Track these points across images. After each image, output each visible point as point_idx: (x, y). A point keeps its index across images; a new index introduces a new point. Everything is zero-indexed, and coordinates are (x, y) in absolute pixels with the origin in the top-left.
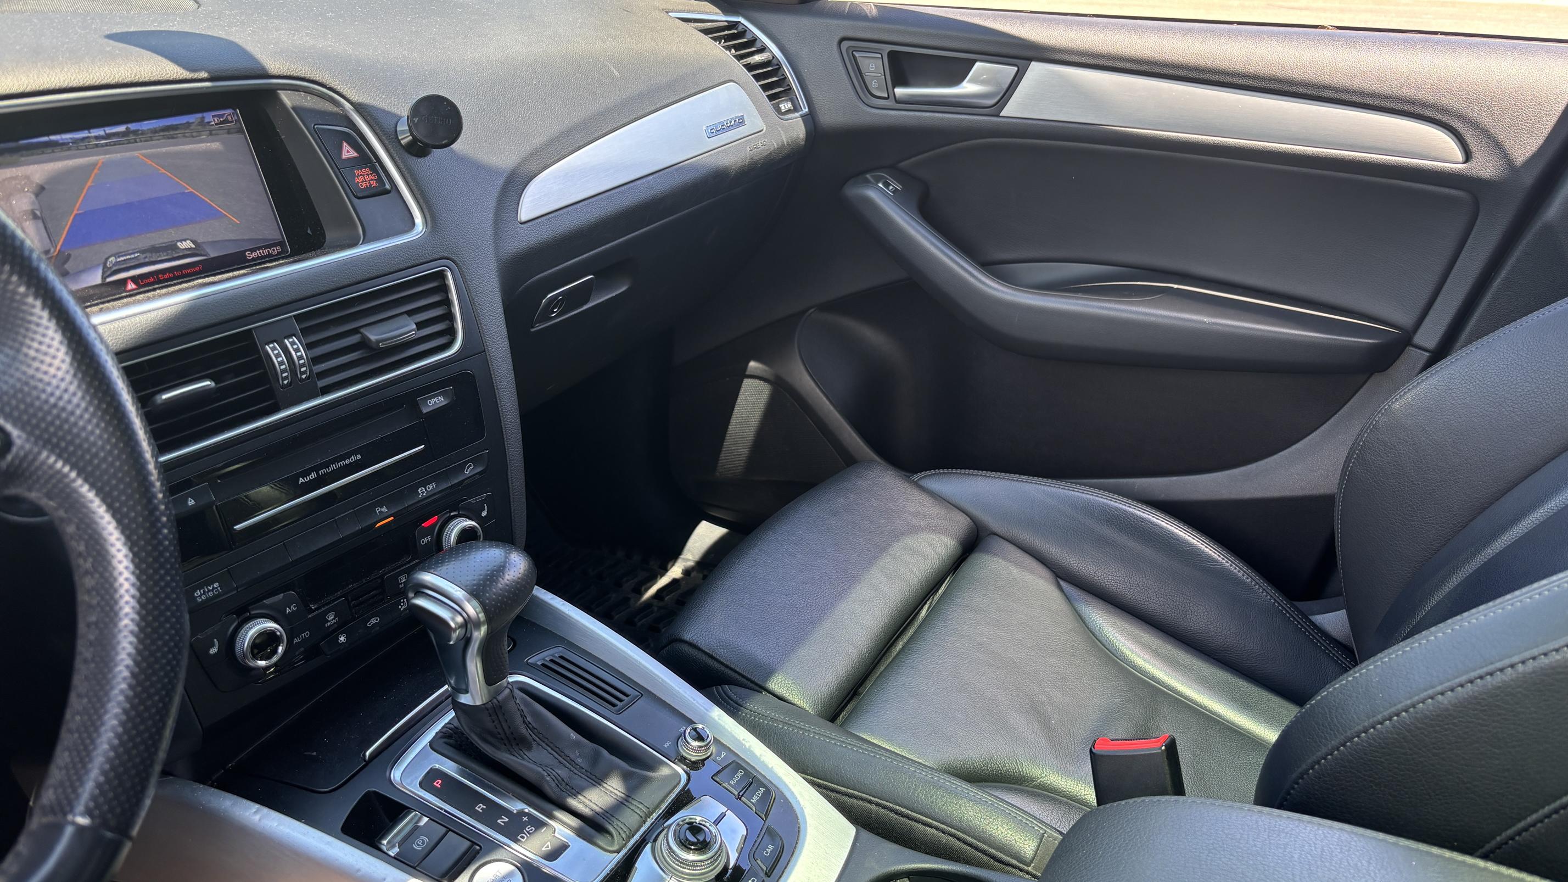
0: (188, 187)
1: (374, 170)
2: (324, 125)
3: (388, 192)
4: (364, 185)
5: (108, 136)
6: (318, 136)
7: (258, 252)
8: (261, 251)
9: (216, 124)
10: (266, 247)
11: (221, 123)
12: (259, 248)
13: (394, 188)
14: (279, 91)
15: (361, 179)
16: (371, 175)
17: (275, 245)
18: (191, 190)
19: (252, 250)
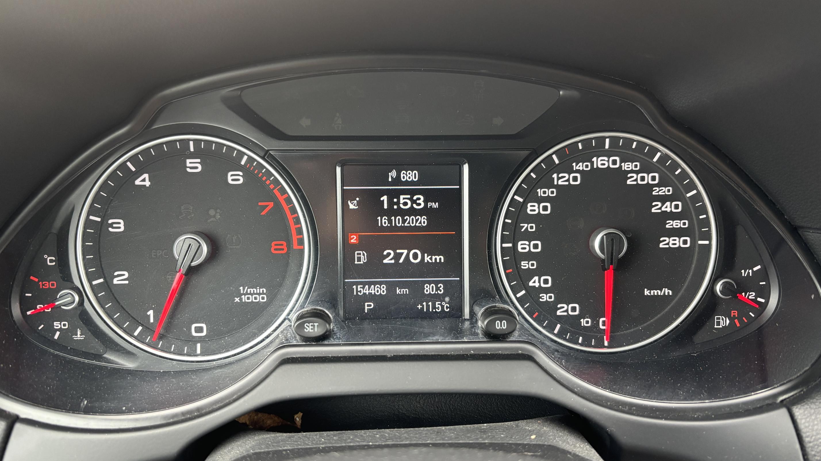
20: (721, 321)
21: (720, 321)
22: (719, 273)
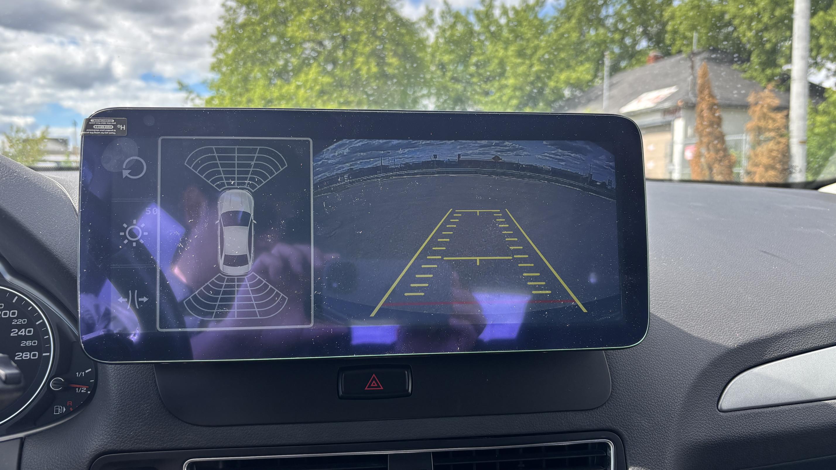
21: (58, 409)
22: (54, 374)
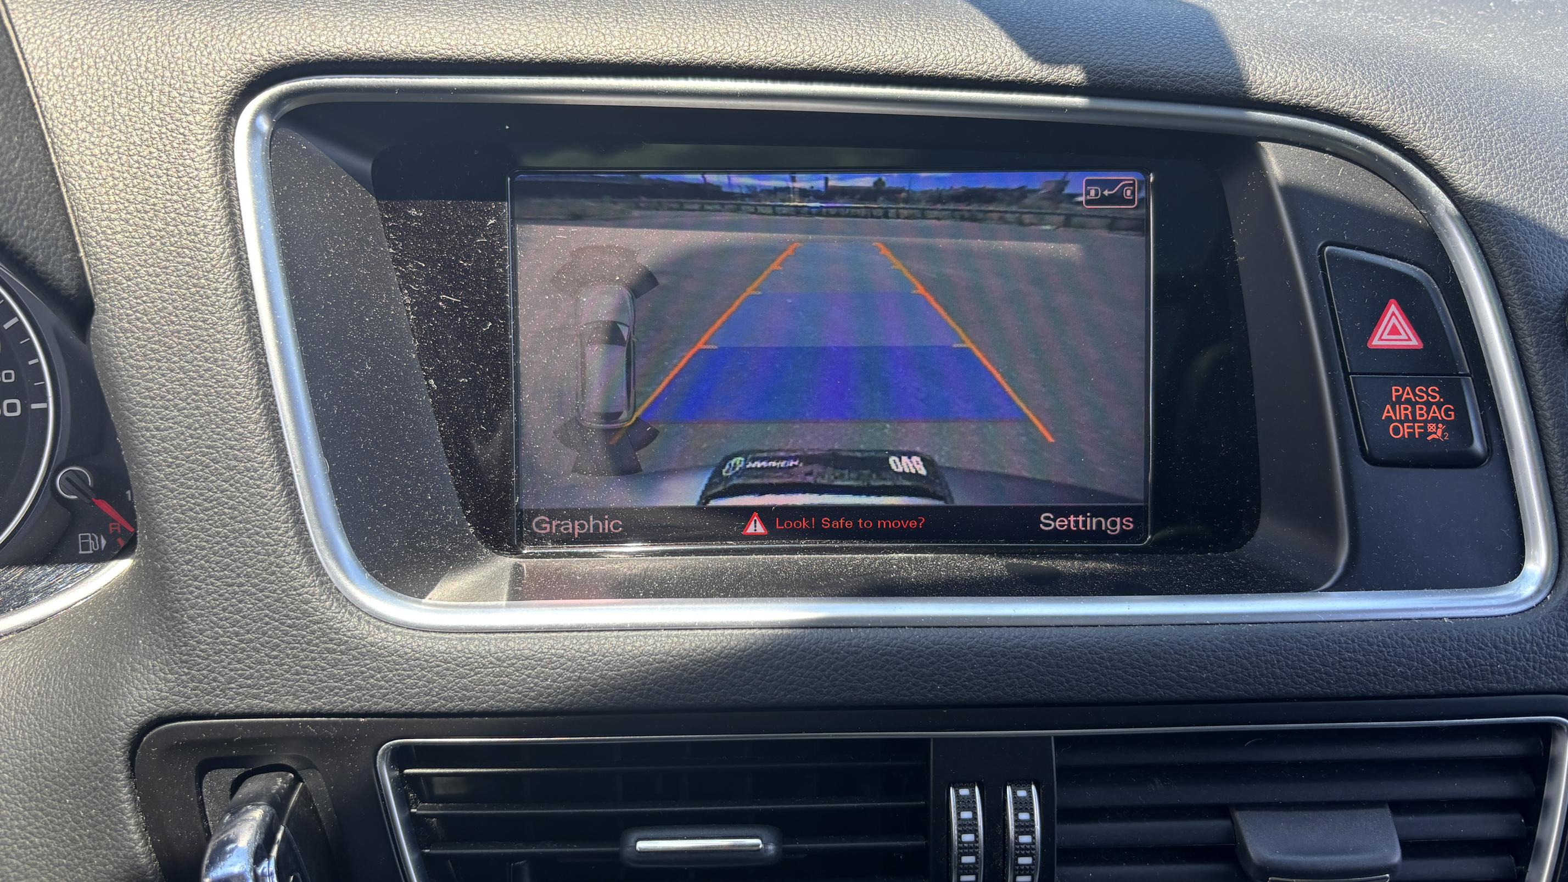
0: (963, 336)
1: (1453, 395)
2: (1352, 247)
3: (1473, 462)
4: (1405, 431)
5: (830, 194)
6: (1325, 276)
7: (1072, 518)
8: (1081, 518)
9: (1089, 202)
10: (1096, 512)
11: (1104, 200)
12: (1077, 511)
13: (1497, 454)
14: (1262, 143)
15: (1403, 411)
16: (1439, 405)
17: (1122, 512)
18: (968, 344)
19: (1059, 512)
20: (91, 541)
21: (88, 542)
22: (63, 458)
